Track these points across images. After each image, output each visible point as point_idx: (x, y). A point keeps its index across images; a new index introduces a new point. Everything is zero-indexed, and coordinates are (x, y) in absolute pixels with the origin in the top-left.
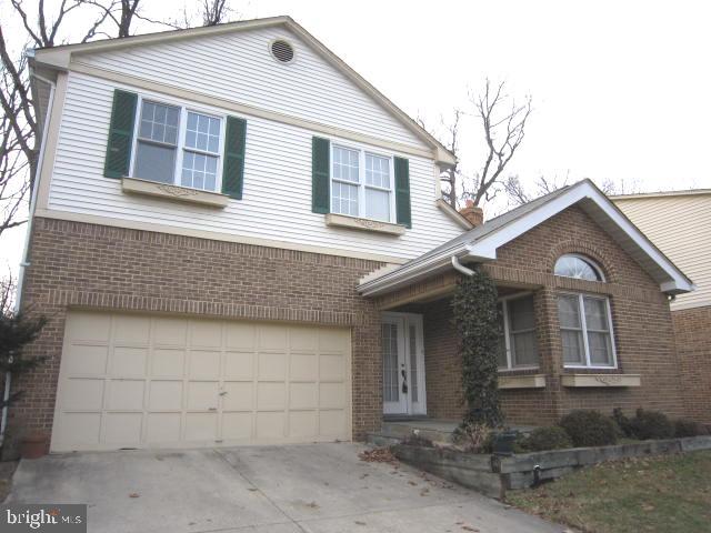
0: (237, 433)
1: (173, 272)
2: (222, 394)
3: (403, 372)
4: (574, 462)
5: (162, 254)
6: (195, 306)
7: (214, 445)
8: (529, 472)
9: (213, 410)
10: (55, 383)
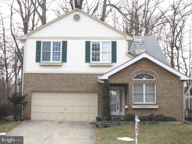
0: (68, 118)
1: (51, 82)
2: (65, 109)
3: (118, 104)
4: (118, 124)
5: (49, 78)
6: (56, 89)
7: (63, 120)
8: (104, 125)
9: (62, 113)
10: (30, 106)
